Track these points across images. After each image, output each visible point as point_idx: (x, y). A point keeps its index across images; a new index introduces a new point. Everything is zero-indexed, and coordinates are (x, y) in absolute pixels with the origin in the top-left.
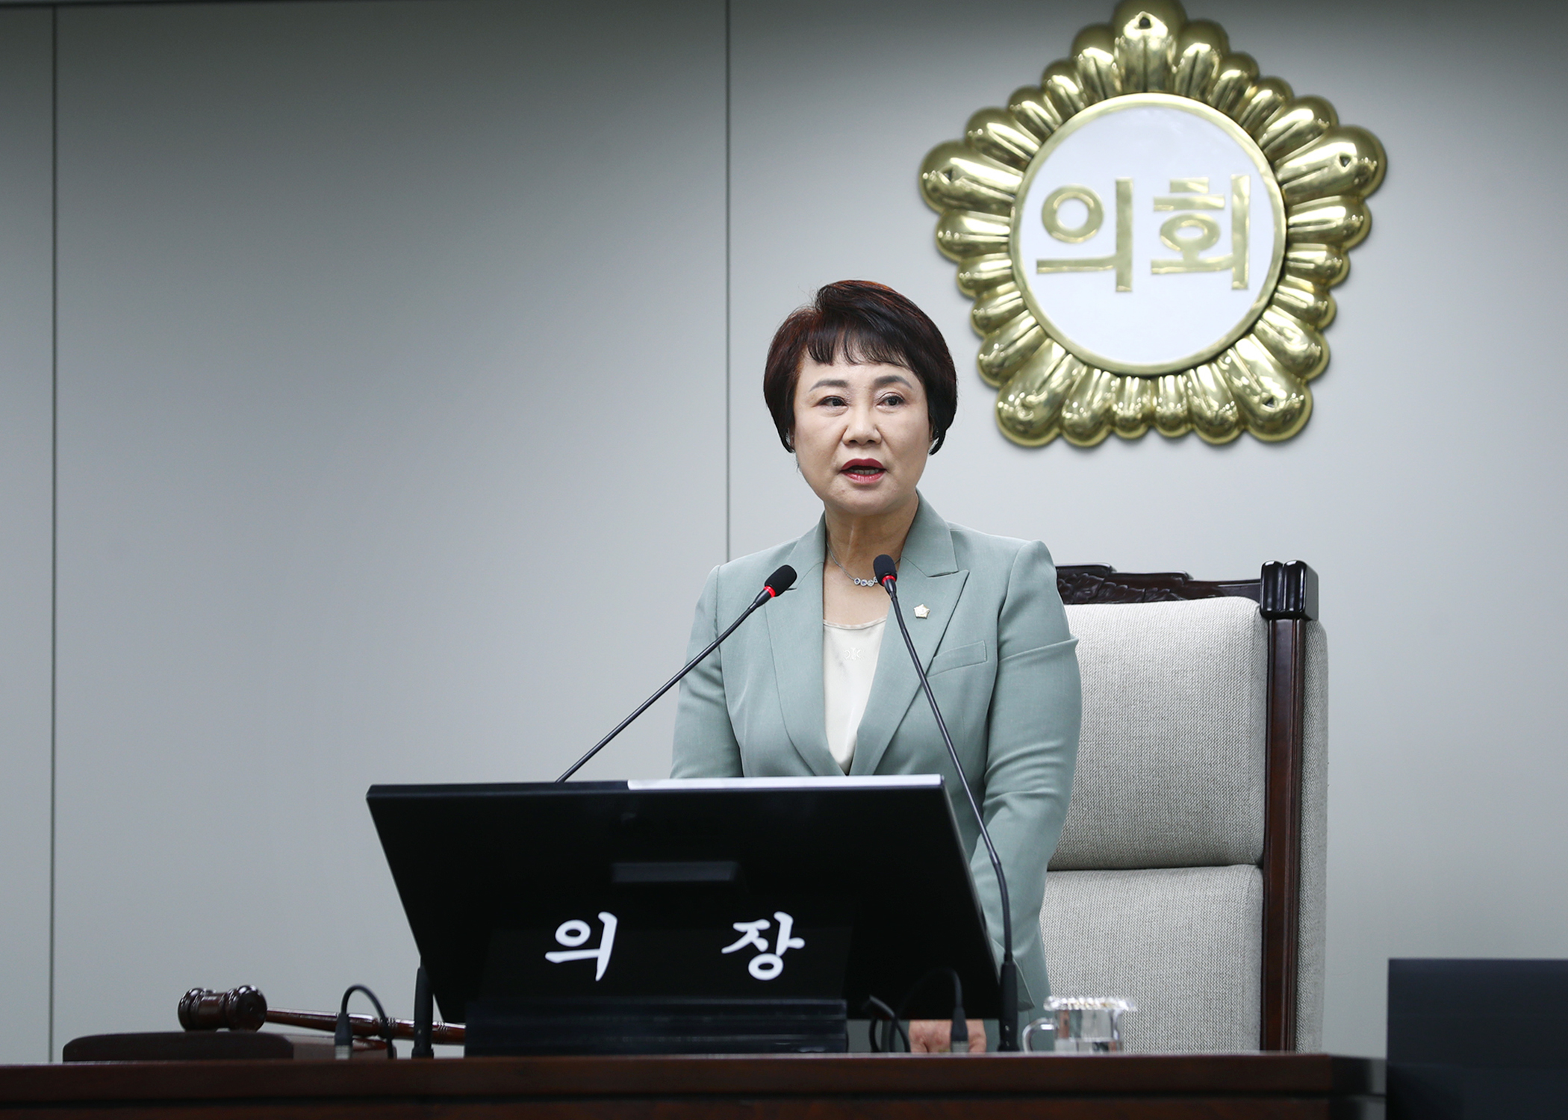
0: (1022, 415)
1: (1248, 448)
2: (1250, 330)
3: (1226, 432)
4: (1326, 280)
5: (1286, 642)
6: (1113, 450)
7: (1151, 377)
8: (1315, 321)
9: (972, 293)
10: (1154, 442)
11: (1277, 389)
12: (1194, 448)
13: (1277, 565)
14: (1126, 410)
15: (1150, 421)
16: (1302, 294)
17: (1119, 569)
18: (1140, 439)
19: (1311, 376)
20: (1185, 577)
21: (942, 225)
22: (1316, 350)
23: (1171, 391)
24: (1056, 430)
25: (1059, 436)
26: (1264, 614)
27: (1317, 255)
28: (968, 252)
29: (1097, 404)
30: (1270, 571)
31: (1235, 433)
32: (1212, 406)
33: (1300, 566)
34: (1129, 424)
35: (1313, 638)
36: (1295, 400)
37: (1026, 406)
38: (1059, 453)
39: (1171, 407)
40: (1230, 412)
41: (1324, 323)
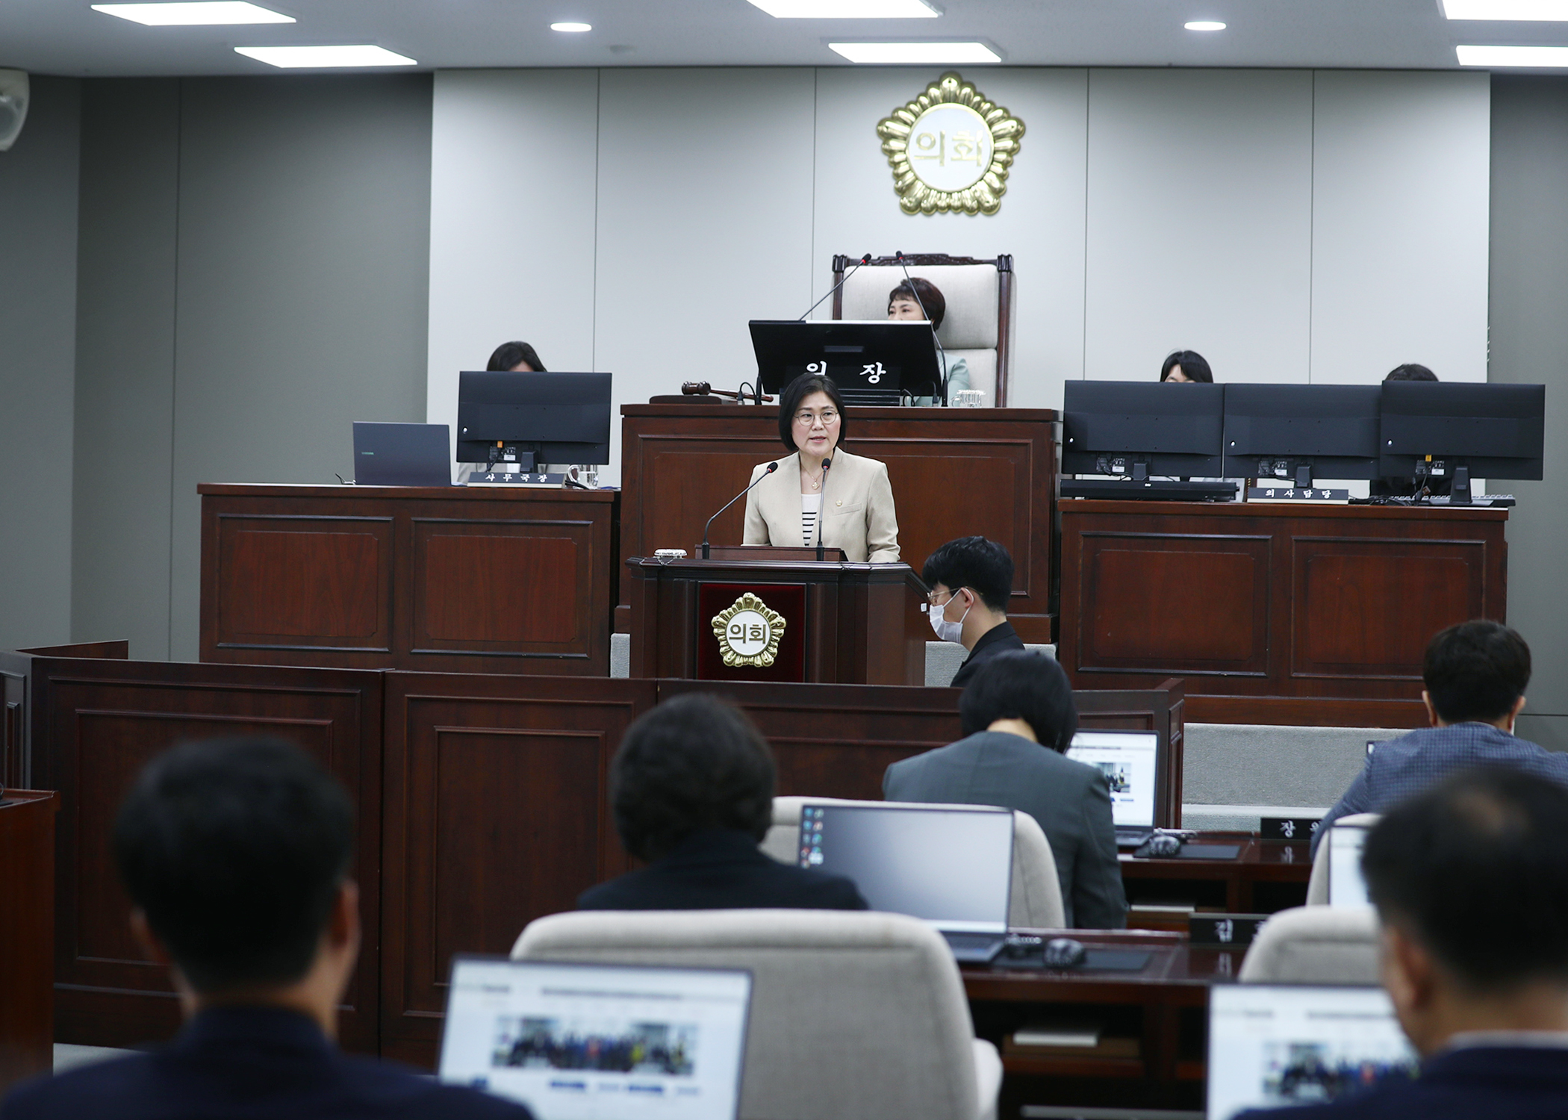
0: (909, 205)
1: (980, 216)
2: (982, 179)
3: (975, 210)
4: (1006, 165)
5: (1005, 279)
6: (937, 216)
7: (950, 194)
8: (1002, 177)
9: (893, 165)
10: (950, 214)
11: (989, 199)
12: (963, 216)
13: (1002, 256)
14: (942, 204)
15: (949, 207)
16: (998, 168)
17: (951, 255)
18: (946, 213)
19: (1001, 194)
20: (972, 258)
21: (884, 143)
22: (1002, 186)
23: (956, 198)
24: (919, 210)
25: (920, 211)
26: (999, 271)
27: (1002, 157)
28: (891, 153)
29: (932, 202)
30: (1000, 257)
31: (976, 212)
32: (969, 203)
33: (1009, 256)
34: (942, 208)
35: (1013, 279)
36: (996, 201)
37: (910, 202)
38: (920, 217)
39: (957, 203)
40: (975, 204)
41: (1005, 178)
